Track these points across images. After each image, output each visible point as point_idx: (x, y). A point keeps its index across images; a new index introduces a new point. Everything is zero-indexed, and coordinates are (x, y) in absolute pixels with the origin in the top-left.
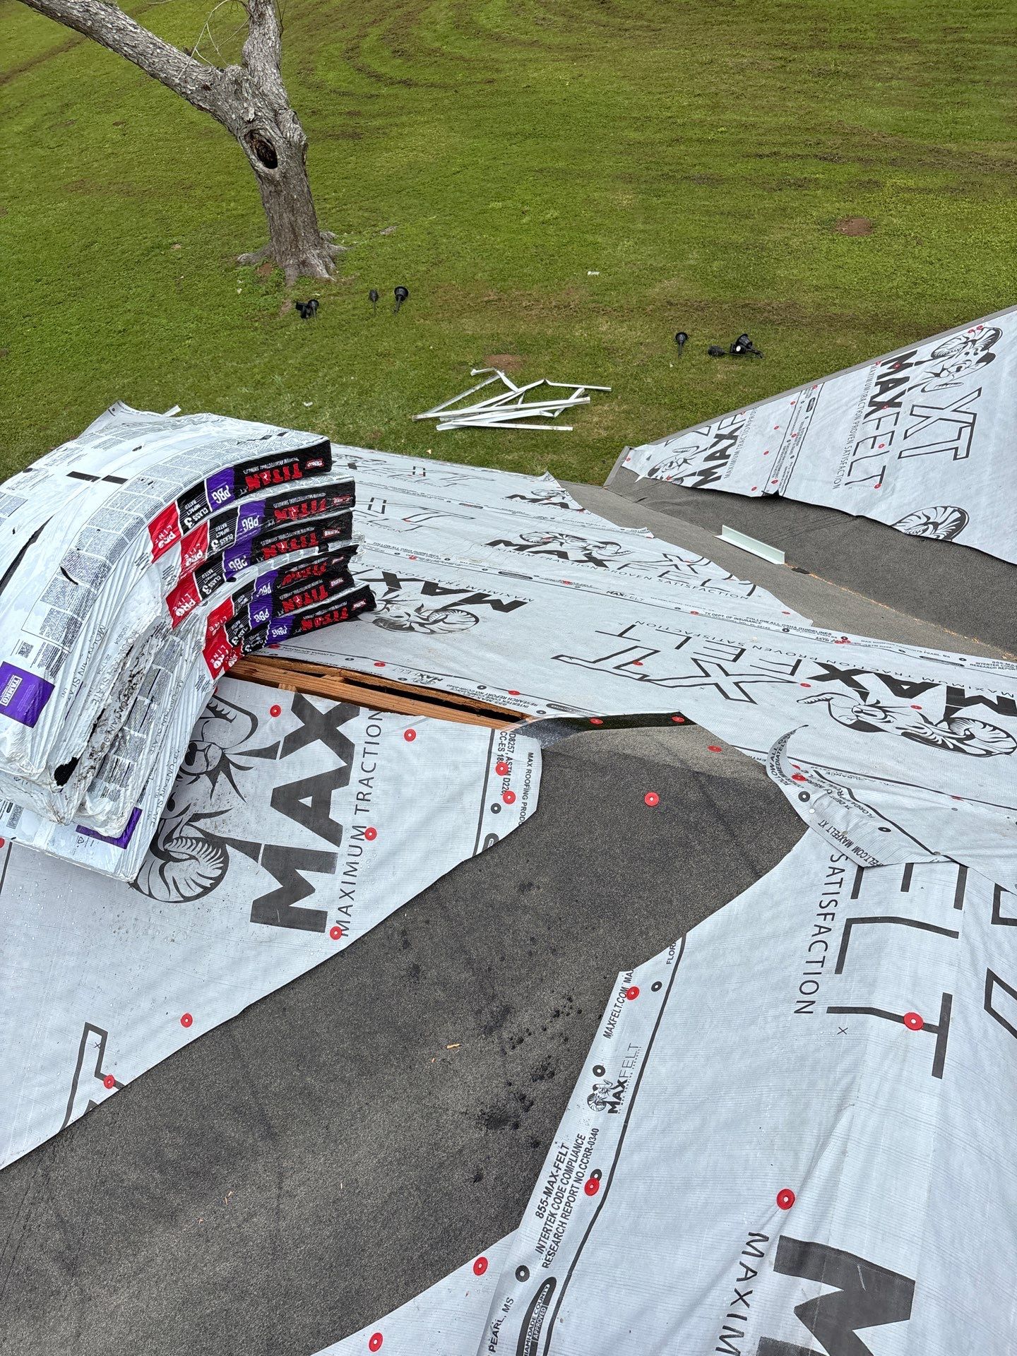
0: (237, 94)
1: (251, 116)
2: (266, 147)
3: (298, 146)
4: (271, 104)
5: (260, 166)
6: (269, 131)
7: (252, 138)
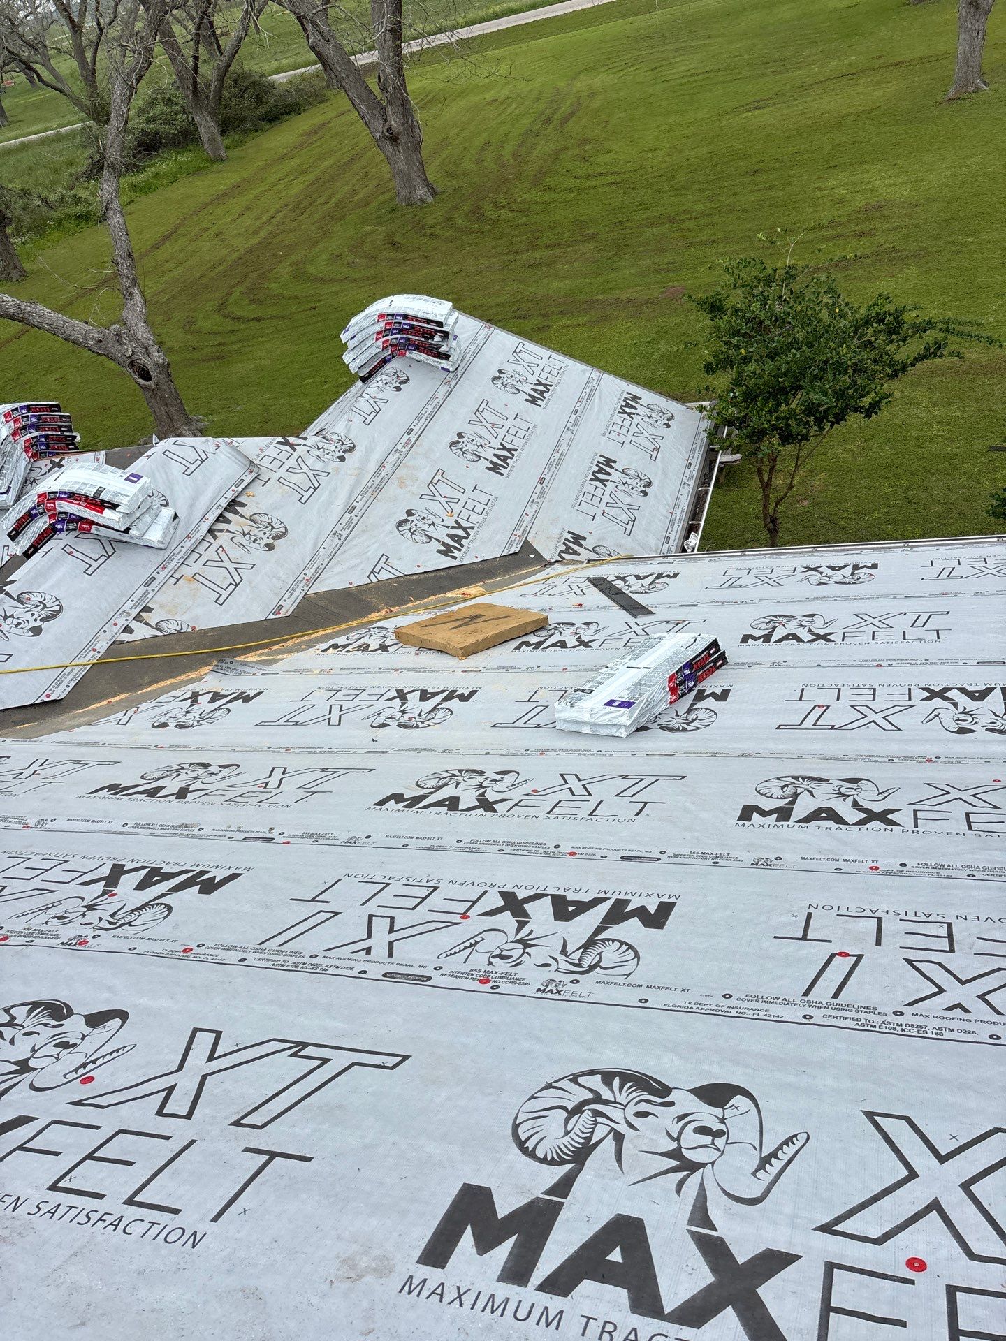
0: (119, 342)
1: (130, 353)
2: (143, 369)
3: (163, 365)
4: (143, 344)
5: (141, 381)
6: (143, 360)
7: (133, 366)
